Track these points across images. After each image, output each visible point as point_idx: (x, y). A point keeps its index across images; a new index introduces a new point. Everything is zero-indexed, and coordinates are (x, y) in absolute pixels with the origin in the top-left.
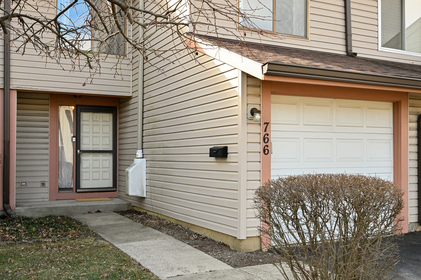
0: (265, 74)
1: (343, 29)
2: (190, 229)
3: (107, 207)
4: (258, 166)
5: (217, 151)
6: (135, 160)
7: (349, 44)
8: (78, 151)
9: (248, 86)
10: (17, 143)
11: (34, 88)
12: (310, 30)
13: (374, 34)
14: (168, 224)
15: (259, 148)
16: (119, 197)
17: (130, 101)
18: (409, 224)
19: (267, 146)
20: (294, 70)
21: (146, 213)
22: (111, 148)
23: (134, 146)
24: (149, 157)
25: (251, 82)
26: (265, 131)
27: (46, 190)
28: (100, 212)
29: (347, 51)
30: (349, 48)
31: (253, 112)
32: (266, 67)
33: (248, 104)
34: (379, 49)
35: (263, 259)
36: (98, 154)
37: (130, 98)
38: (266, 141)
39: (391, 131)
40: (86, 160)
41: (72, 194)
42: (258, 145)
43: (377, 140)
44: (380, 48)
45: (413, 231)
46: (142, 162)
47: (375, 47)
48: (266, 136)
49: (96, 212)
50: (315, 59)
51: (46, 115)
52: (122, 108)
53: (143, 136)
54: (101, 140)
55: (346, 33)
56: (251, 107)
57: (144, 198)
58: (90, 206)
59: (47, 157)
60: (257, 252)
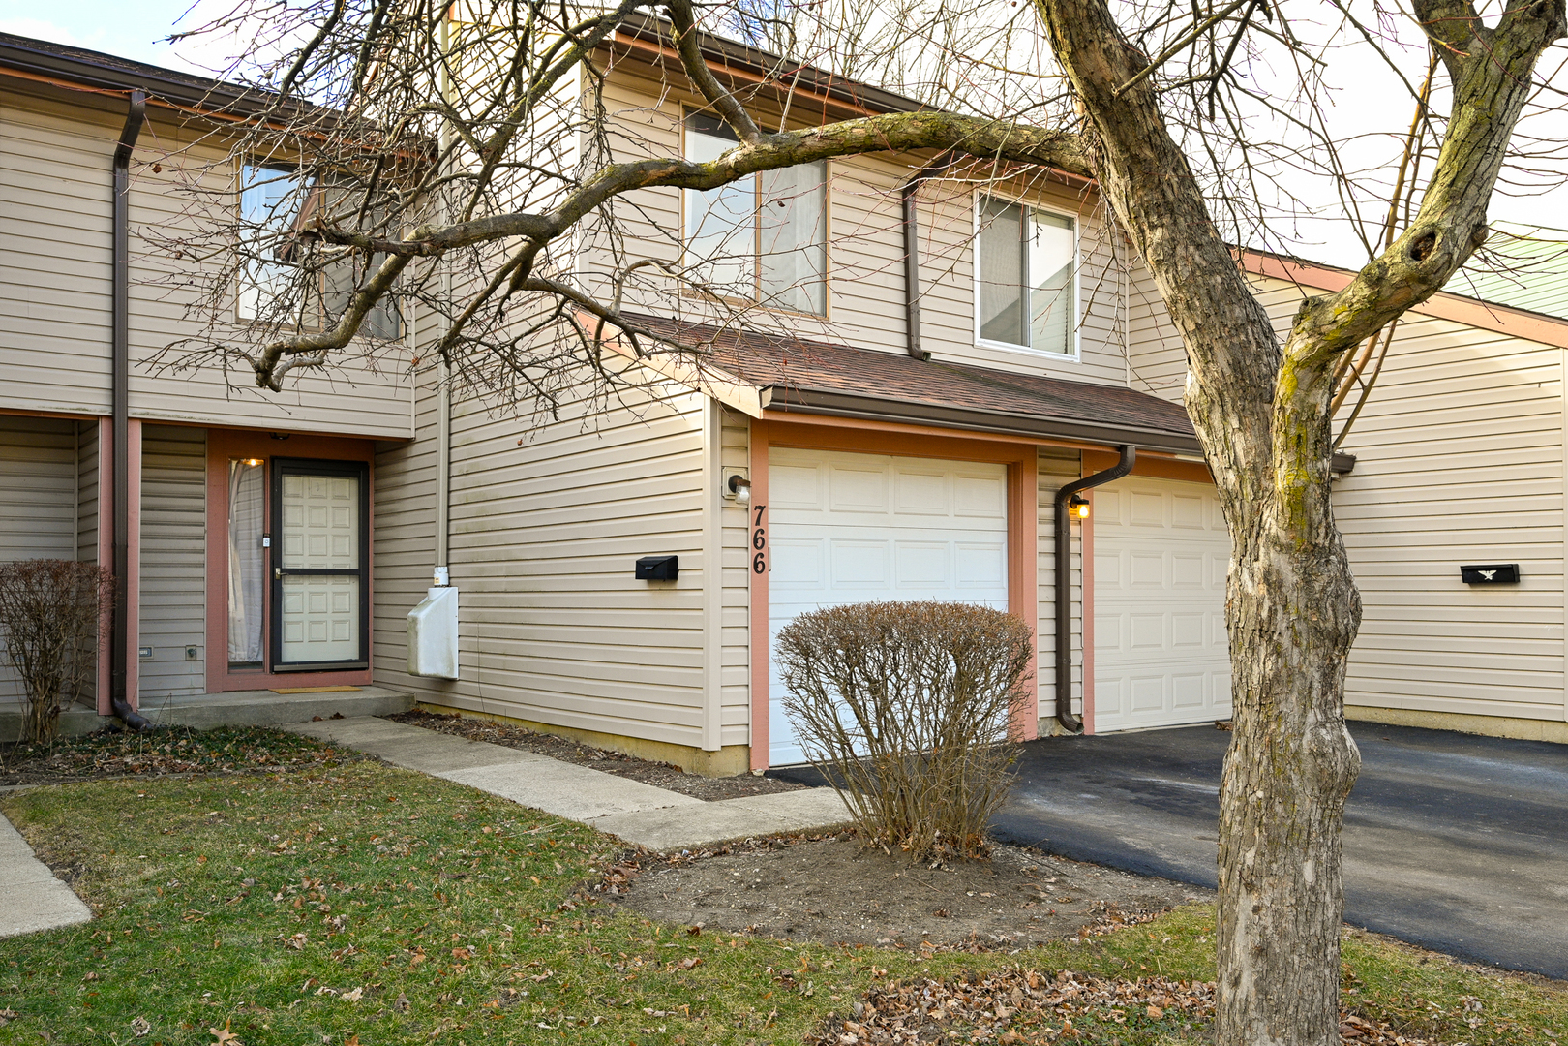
0: (767, 409)
1: (900, 298)
2: (582, 743)
3: (357, 703)
4: (743, 597)
5: (655, 566)
6: (432, 590)
7: (913, 332)
8: (277, 570)
9: (723, 428)
10: (143, 551)
11: (184, 417)
12: (832, 301)
13: (965, 310)
14: (525, 736)
15: (746, 559)
16: (376, 683)
17: (409, 449)
18: (1039, 719)
19: (762, 555)
20: (822, 399)
21: (457, 716)
22: (352, 563)
23: (427, 558)
24: (467, 584)
25: (729, 421)
26: (758, 523)
27: (199, 667)
28: (342, 717)
29: (909, 347)
30: (914, 342)
31: (735, 484)
32: (769, 395)
33: (723, 467)
34: (976, 344)
35: (759, 787)
36: (323, 579)
37: (408, 442)
38: (759, 544)
39: (1002, 524)
40: (295, 595)
41: (263, 677)
42: (744, 552)
44: (978, 341)
45: (1047, 735)
46: (448, 595)
47: (966, 337)
48: (759, 535)
49: (331, 718)
50: (852, 371)
51: (200, 482)
52: (381, 466)
53: (449, 535)
54: (330, 543)
55: (907, 306)
56: (729, 474)
57: (453, 680)
58: (318, 703)
59: (201, 586)
60: (742, 776)
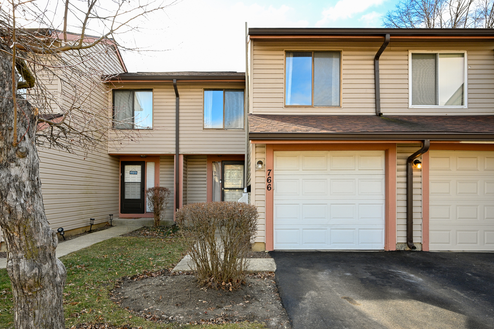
0: (252, 140)
1: (373, 96)
4: (263, 198)
7: (377, 107)
8: (223, 188)
9: (256, 147)
12: (343, 101)
13: (403, 96)
18: (396, 243)
19: (270, 185)
22: (242, 187)
25: (259, 145)
26: (269, 175)
30: (378, 110)
33: (256, 158)
36: (235, 190)
37: (244, 155)
38: (269, 181)
40: (228, 194)
42: (264, 184)
43: (369, 179)
44: (410, 106)
47: (404, 106)
48: (269, 178)
55: (376, 98)
56: (258, 160)
